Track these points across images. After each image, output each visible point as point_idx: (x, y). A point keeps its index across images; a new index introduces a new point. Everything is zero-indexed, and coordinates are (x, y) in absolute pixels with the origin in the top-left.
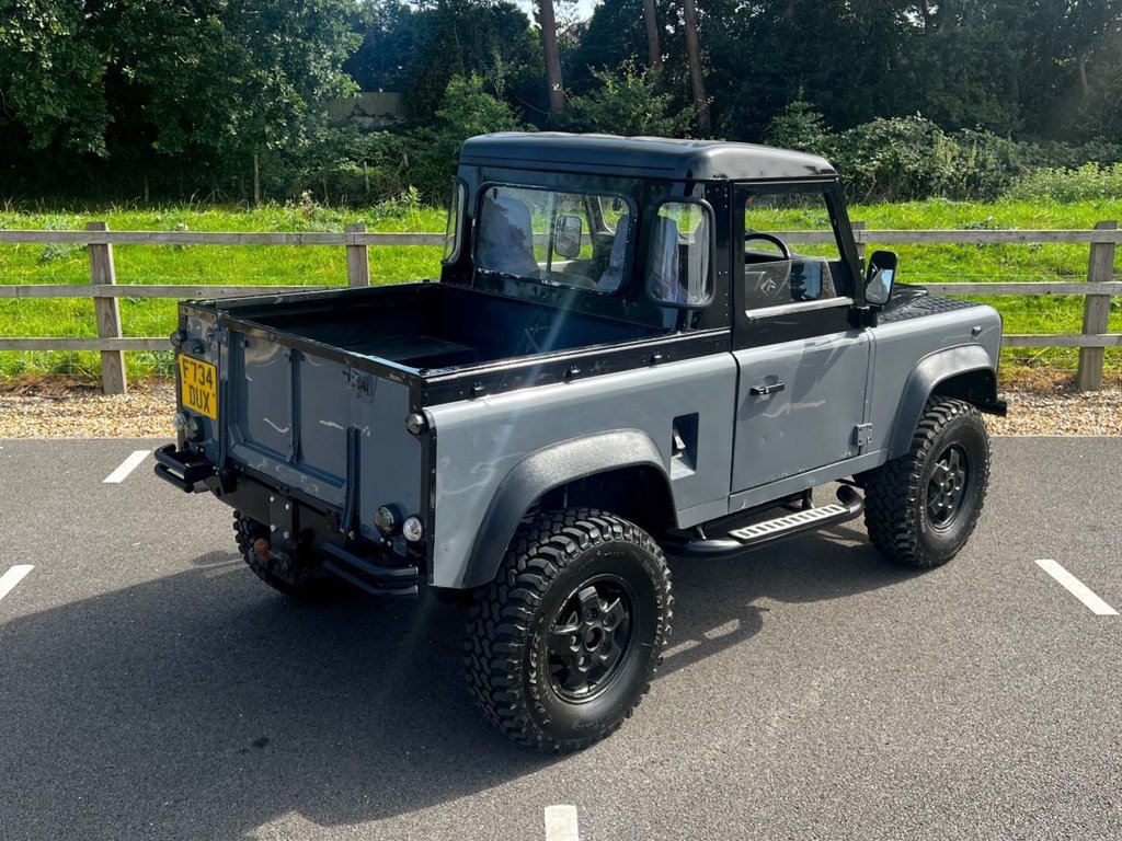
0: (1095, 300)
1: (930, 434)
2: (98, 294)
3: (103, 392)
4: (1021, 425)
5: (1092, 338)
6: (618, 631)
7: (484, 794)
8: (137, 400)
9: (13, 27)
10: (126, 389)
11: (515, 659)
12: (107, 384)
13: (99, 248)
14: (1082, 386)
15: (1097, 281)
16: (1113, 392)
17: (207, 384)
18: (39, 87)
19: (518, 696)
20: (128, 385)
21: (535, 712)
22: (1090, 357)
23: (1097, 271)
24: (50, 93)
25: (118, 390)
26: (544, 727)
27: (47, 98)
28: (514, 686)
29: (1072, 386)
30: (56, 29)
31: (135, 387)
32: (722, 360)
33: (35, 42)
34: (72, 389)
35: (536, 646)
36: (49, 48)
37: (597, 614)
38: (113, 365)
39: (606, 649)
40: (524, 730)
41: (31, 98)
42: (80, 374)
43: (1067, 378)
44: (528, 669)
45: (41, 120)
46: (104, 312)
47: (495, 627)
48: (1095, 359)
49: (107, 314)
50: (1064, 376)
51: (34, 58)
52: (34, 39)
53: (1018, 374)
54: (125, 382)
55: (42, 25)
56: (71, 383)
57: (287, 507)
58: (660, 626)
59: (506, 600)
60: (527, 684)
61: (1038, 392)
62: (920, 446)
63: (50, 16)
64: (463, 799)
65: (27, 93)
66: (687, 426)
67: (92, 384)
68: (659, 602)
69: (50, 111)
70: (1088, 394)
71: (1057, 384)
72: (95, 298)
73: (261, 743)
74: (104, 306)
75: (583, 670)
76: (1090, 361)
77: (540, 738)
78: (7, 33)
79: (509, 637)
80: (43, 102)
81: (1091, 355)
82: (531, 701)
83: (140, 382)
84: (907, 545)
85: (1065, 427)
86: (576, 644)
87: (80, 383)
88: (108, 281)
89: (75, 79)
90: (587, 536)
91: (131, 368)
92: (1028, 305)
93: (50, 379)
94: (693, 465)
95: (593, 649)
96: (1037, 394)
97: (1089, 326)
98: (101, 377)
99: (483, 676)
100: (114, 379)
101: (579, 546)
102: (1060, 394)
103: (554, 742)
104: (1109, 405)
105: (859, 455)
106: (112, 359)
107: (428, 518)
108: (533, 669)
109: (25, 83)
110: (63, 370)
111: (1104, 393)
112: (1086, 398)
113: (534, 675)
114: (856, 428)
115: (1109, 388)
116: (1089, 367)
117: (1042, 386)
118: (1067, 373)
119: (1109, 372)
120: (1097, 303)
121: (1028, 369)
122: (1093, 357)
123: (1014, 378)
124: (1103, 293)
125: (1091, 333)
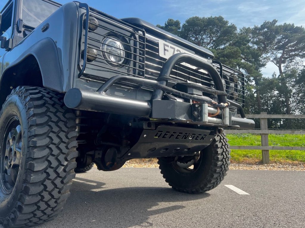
14: (264, 162)
15: (263, 130)
16: (273, 164)
22: (265, 153)
29: (261, 163)
43: (259, 161)
48: (267, 154)
50: (258, 160)
53: (244, 160)
61: (250, 164)
71: (256, 162)
76: (265, 155)
81: (265, 152)
85: (256, 169)
97: (263, 144)
102: (257, 164)
111: (271, 165)
112: (264, 165)
115: (272, 164)
116: (265, 157)
117: (251, 162)
118: (259, 159)
119: (272, 160)
120: (264, 137)
121: (247, 158)
122: (266, 153)
123: (243, 161)
124: (265, 133)
125: (264, 146)
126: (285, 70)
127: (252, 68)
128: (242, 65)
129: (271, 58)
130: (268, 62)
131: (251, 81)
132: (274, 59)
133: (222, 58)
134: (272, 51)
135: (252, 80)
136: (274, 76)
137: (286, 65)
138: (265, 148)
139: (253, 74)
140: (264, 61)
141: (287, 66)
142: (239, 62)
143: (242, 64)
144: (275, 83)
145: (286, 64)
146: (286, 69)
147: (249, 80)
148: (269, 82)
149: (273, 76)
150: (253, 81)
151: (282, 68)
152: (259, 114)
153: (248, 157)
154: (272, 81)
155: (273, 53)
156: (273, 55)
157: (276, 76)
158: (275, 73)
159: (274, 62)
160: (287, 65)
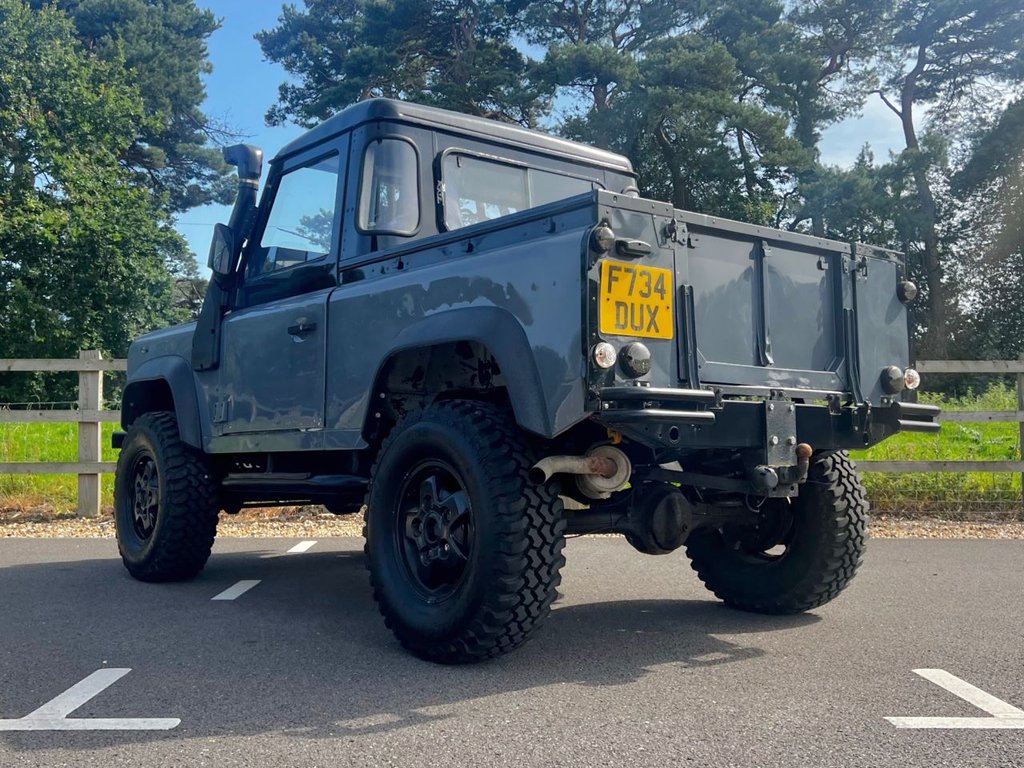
128: (734, 117)
129: (880, 78)
130: (870, 92)
133: (658, 90)
134: (887, 48)
136: (867, 159)
140: (857, 91)
143: (735, 113)
144: (863, 189)
145: (936, 104)
148: (836, 186)
149: (859, 162)
154: (848, 183)
155: (889, 58)
156: (889, 64)
157: (871, 160)
158: (870, 150)
159: (882, 97)
160: (941, 107)
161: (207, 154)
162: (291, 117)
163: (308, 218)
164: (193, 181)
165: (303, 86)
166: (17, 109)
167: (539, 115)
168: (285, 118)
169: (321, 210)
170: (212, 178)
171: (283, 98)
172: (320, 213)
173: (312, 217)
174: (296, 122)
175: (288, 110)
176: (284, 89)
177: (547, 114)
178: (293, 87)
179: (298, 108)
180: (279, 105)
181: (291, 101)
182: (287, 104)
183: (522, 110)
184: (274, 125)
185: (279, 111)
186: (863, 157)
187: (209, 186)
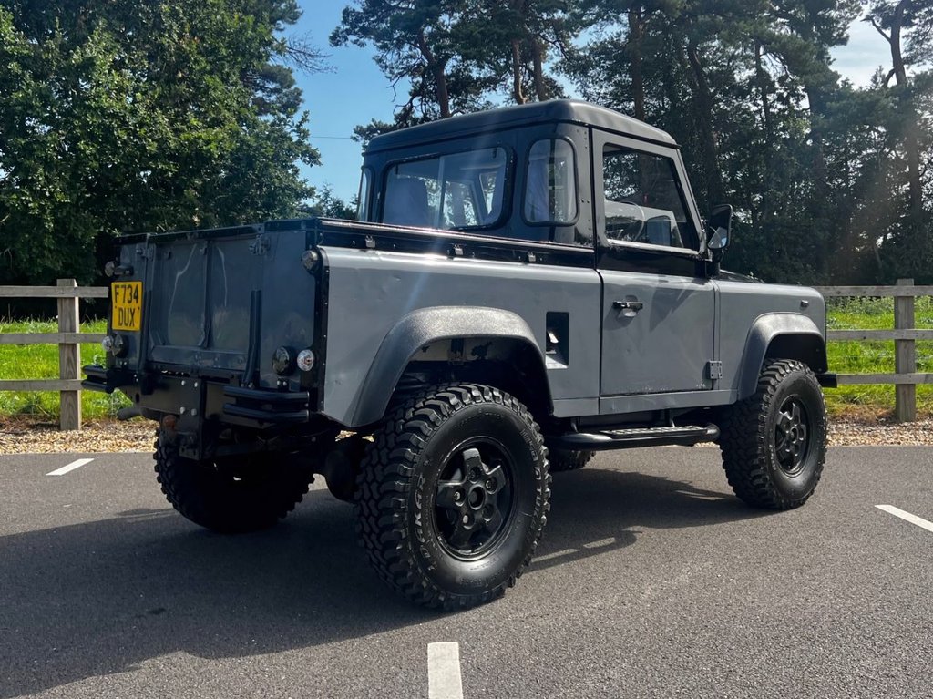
0: (903, 344)
1: (773, 382)
2: (62, 341)
3: (59, 429)
4: (853, 441)
5: (904, 376)
6: (500, 495)
7: (370, 637)
8: (89, 433)
9: (24, 194)
10: (80, 426)
11: (400, 498)
12: (64, 422)
13: (68, 301)
14: (901, 417)
15: (902, 328)
16: (927, 422)
17: (134, 300)
18: (41, 246)
19: (404, 536)
20: (83, 423)
21: (420, 555)
22: (904, 393)
23: (903, 321)
24: (50, 249)
25: (73, 426)
26: (430, 574)
27: (46, 253)
28: (401, 525)
29: (893, 418)
30: (59, 197)
31: (88, 425)
32: (588, 275)
33: (41, 207)
34: (32, 427)
35: (421, 487)
36: (53, 213)
37: (479, 475)
38: (70, 405)
39: (489, 511)
40: (410, 574)
41: (34, 253)
42: (41, 414)
43: (887, 413)
44: (414, 510)
45: (40, 271)
46: (66, 357)
47: (383, 470)
48: (909, 394)
49: (69, 360)
50: (885, 411)
51: (38, 220)
52: (40, 205)
53: (846, 410)
54: (80, 420)
55: (47, 194)
56: (32, 422)
57: (196, 385)
58: (538, 498)
59: (394, 445)
60: (413, 526)
61: (865, 423)
62: (765, 391)
63: (55, 187)
64: (349, 641)
65: (30, 249)
66: (558, 322)
67: (50, 422)
68: (537, 474)
69: (48, 263)
70: (906, 424)
71: (880, 417)
72: (60, 344)
73: (157, 612)
74: (67, 351)
75: (468, 528)
76: (905, 397)
77: (425, 585)
78: (18, 199)
79: (396, 476)
80: (43, 256)
81: (905, 391)
82: (417, 544)
83: (94, 421)
84: (761, 481)
85: (889, 442)
86: (460, 501)
87: (39, 422)
88: (72, 329)
89: (72, 240)
90: (469, 395)
91: (86, 409)
92: (850, 366)
93: (13, 418)
94: (565, 360)
95: (476, 509)
96: (865, 424)
97: (901, 370)
98: (59, 417)
99: (374, 537)
100: (70, 417)
101: (462, 401)
102: (883, 424)
103: (439, 592)
104: (924, 429)
105: (712, 389)
106: (70, 399)
107: (319, 348)
108: (418, 511)
109: (29, 241)
110: (27, 410)
111: (920, 423)
112: (905, 426)
113: (419, 517)
114: (708, 363)
115: (923, 420)
116: (905, 402)
117: (868, 418)
118: (888, 408)
119: (921, 408)
120: (905, 347)
121: (854, 405)
122: (907, 393)
123: (844, 413)
124: (908, 338)
125: (903, 373)
126: (911, 50)
127: (806, 53)
129: (863, 7)
130: (855, 18)
131: (798, 95)
132: (874, 11)
135: (801, 92)
136: (879, 80)
137: (915, 33)
138: (905, 379)
139: (808, 77)
140: (842, 17)
141: (918, 36)
142: (762, 33)
145: (914, 29)
146: (916, 47)
147: (793, 93)
148: (862, 104)
149: (874, 82)
150: (804, 96)
151: (903, 44)
152: (894, 285)
153: (857, 403)
154: (871, 102)
159: (873, 23)
160: (917, 32)
161: (275, 70)
162: (352, 38)
163: (361, 128)
164: (259, 94)
165: (362, 11)
166: (170, 36)
167: (569, 37)
168: (346, 39)
169: (373, 121)
170: (275, 91)
171: (345, 21)
172: (372, 124)
173: (365, 127)
174: (355, 42)
175: (348, 32)
176: (346, 13)
177: (576, 36)
178: (354, 10)
179: (356, 30)
180: (342, 27)
181: (351, 24)
182: (348, 27)
183: (556, 33)
184: (336, 45)
185: (342, 32)
186: (876, 79)
187: (273, 98)
